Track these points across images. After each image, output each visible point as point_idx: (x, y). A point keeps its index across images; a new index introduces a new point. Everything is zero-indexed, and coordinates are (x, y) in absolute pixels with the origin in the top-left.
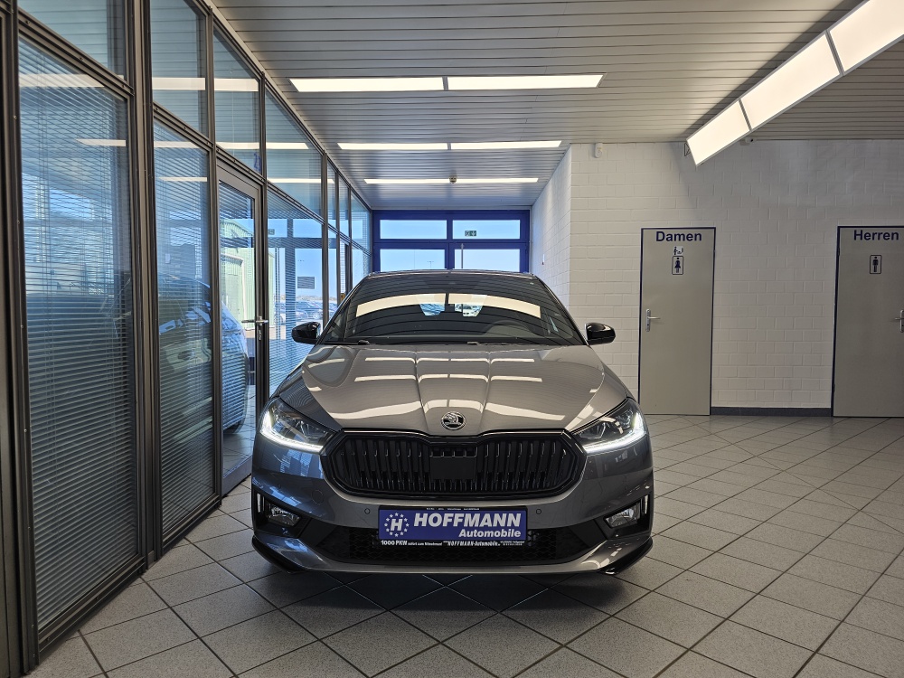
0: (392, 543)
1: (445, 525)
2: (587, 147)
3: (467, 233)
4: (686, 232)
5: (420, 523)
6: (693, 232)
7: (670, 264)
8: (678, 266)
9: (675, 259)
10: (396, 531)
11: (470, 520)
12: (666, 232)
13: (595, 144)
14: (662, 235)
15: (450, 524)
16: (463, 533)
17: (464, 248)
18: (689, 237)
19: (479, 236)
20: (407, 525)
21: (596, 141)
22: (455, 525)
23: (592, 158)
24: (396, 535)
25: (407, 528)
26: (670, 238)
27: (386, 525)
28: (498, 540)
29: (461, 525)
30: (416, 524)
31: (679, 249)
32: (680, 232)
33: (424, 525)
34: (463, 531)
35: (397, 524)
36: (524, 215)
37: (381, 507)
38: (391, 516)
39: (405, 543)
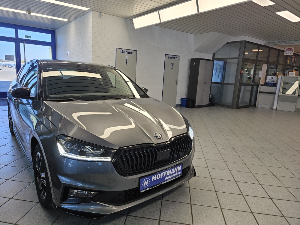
0: (144, 191)
1: (161, 177)
2: (98, 13)
3: (26, 36)
4: (129, 51)
5: (154, 179)
6: (131, 51)
7: (124, 61)
8: (127, 62)
9: (126, 60)
10: (146, 185)
11: (169, 172)
12: (124, 50)
13: (101, 13)
14: (123, 51)
15: (163, 176)
16: (166, 178)
17: (25, 43)
18: (130, 53)
19: (32, 39)
20: (150, 182)
21: (101, 12)
22: (164, 176)
23: (99, 18)
24: (146, 187)
25: (149, 183)
26: (125, 52)
27: (143, 184)
28: (175, 177)
29: (166, 175)
30: (153, 180)
31: (127, 57)
32: (128, 51)
33: (155, 179)
34: (166, 177)
35: (146, 183)
36: (53, 33)
37: (140, 178)
38: (144, 180)
39: (149, 189)
